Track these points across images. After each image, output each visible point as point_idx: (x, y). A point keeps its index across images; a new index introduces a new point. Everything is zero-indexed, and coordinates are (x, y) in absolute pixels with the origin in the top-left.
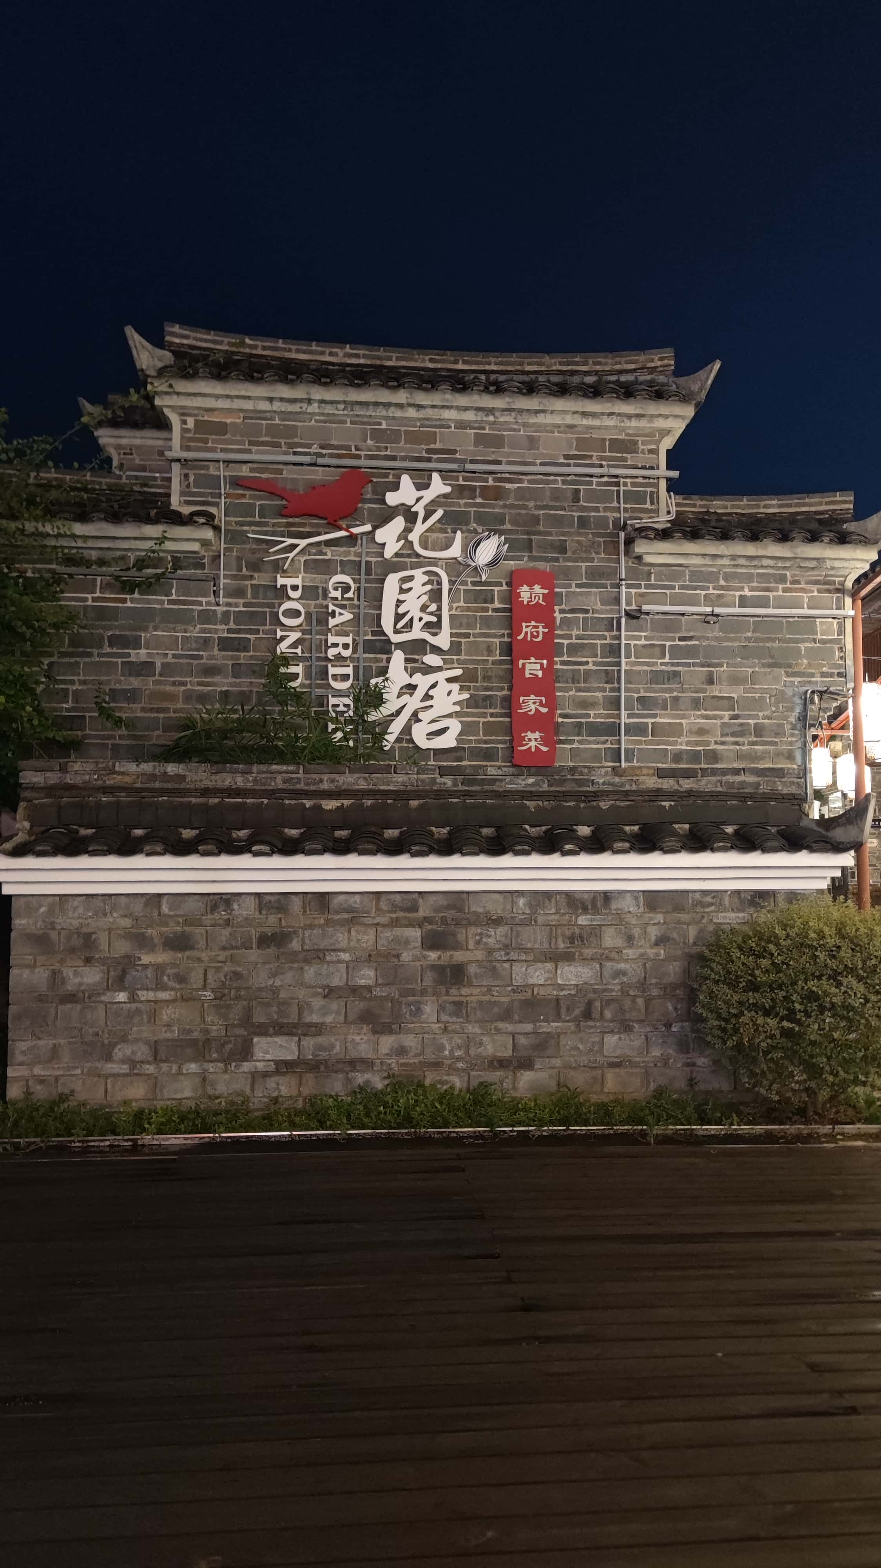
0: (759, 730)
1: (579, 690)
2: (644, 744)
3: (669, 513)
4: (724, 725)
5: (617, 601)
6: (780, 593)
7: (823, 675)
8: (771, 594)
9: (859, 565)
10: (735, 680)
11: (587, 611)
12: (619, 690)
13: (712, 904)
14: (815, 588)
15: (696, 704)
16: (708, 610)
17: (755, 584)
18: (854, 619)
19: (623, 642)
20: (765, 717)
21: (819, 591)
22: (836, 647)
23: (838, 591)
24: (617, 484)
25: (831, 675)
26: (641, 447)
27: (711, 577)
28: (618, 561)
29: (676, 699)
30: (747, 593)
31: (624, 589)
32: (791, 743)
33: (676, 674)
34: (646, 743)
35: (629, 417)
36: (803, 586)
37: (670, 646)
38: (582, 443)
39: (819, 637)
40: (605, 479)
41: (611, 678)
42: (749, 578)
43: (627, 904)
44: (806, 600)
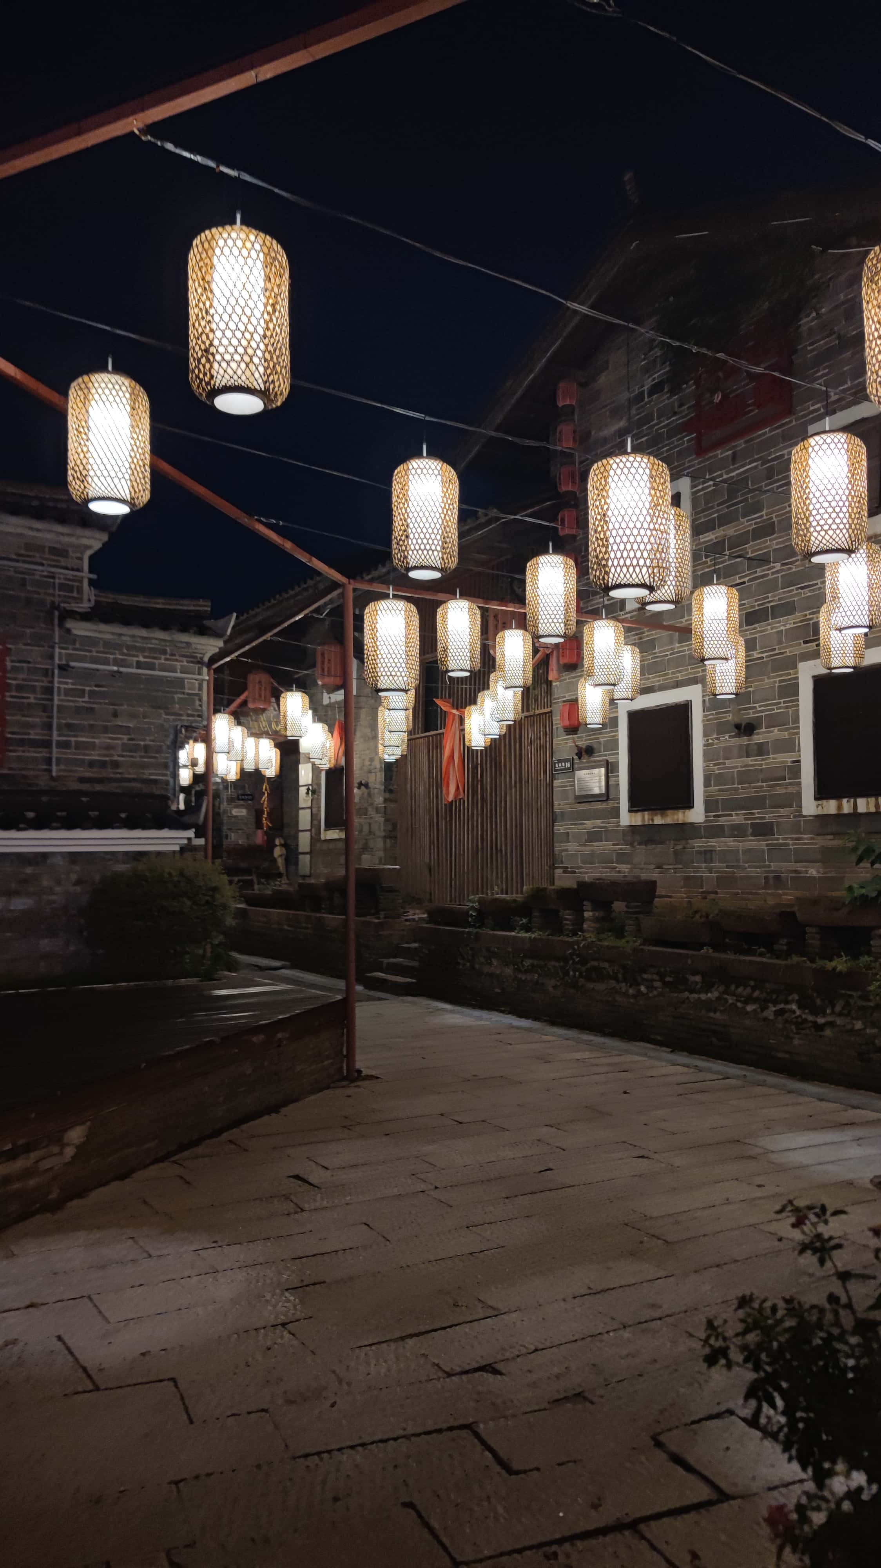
0: (146, 748)
1: (24, 716)
2: (70, 754)
3: (89, 600)
4: (123, 744)
5: (51, 657)
6: (163, 661)
7: (189, 715)
8: (156, 661)
9: (213, 648)
10: (133, 716)
11: (29, 662)
12: (51, 717)
13: (111, 860)
14: (185, 659)
15: (106, 730)
16: (115, 668)
17: (146, 654)
18: (208, 681)
19: (56, 685)
20: (151, 741)
21: (188, 662)
22: (197, 698)
23: (199, 663)
24: (54, 578)
25: (193, 716)
26: (71, 554)
27: (118, 647)
28: (53, 630)
29: (91, 726)
30: (141, 659)
31: (57, 650)
32: (167, 758)
33: (92, 709)
34: (71, 754)
35: (62, 534)
36: (177, 657)
37: (90, 691)
38: (29, 546)
39: (187, 691)
40: (45, 573)
41: (47, 709)
42: (142, 650)
43: (59, 861)
44: (179, 667)
